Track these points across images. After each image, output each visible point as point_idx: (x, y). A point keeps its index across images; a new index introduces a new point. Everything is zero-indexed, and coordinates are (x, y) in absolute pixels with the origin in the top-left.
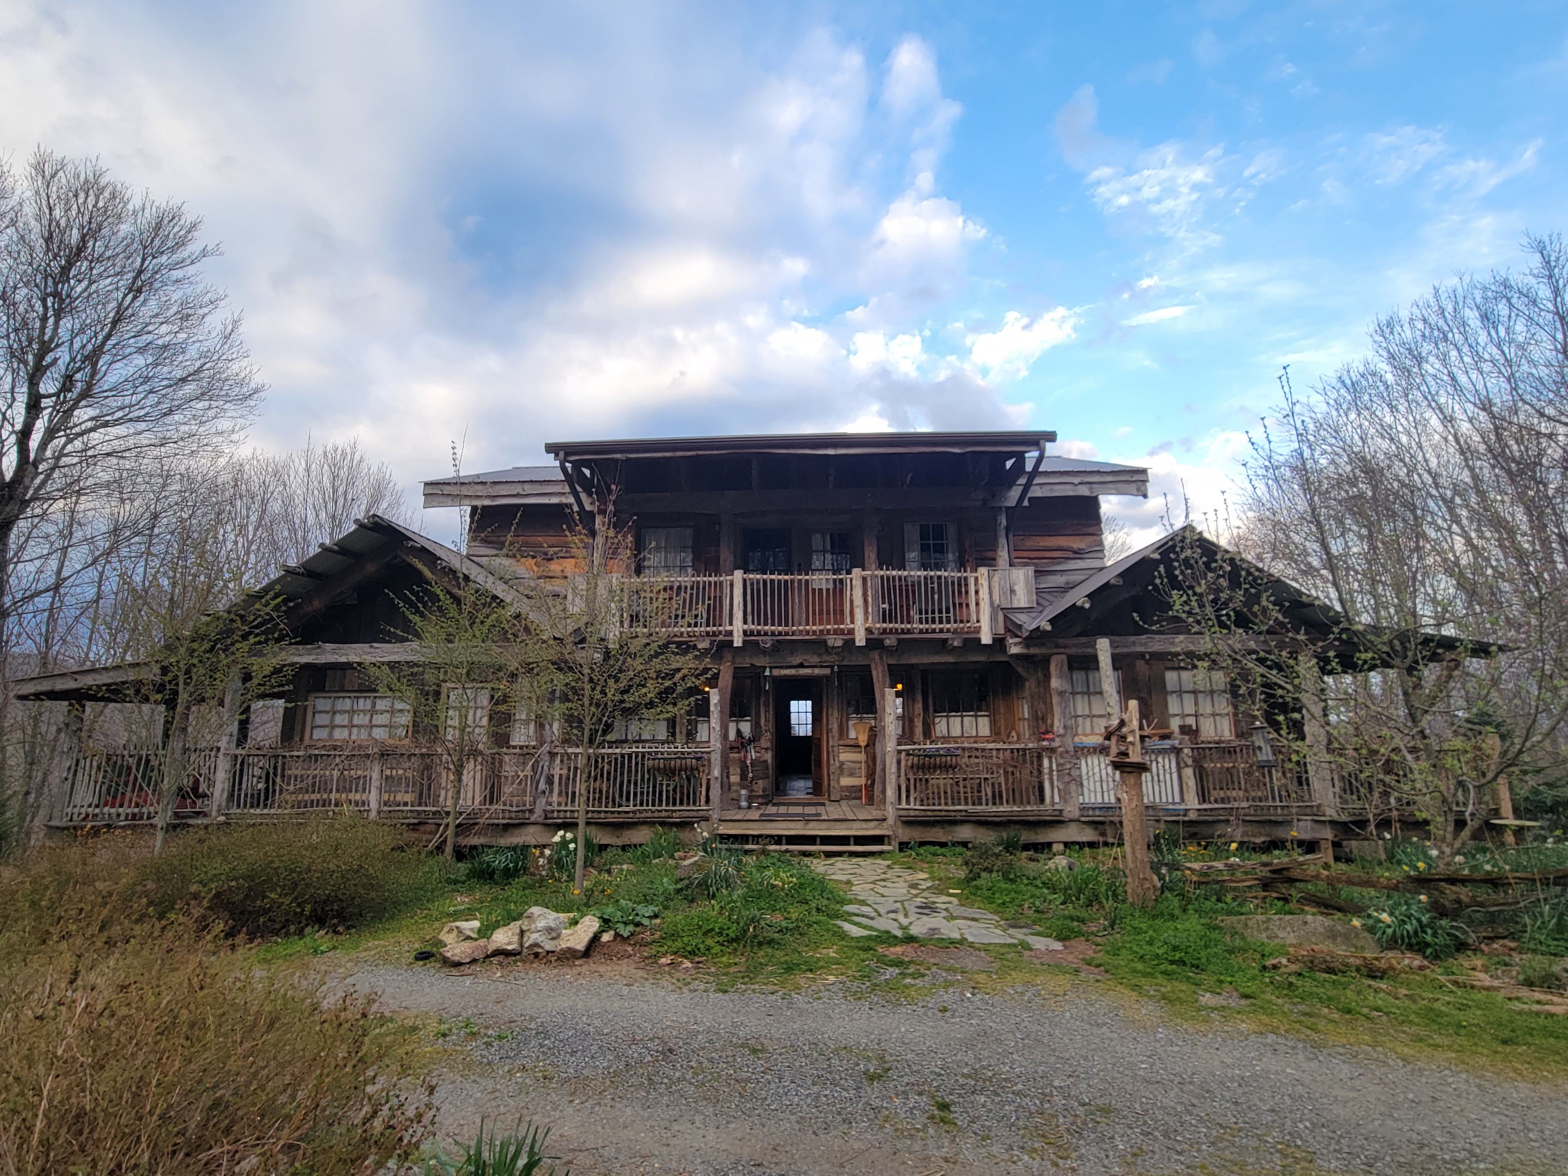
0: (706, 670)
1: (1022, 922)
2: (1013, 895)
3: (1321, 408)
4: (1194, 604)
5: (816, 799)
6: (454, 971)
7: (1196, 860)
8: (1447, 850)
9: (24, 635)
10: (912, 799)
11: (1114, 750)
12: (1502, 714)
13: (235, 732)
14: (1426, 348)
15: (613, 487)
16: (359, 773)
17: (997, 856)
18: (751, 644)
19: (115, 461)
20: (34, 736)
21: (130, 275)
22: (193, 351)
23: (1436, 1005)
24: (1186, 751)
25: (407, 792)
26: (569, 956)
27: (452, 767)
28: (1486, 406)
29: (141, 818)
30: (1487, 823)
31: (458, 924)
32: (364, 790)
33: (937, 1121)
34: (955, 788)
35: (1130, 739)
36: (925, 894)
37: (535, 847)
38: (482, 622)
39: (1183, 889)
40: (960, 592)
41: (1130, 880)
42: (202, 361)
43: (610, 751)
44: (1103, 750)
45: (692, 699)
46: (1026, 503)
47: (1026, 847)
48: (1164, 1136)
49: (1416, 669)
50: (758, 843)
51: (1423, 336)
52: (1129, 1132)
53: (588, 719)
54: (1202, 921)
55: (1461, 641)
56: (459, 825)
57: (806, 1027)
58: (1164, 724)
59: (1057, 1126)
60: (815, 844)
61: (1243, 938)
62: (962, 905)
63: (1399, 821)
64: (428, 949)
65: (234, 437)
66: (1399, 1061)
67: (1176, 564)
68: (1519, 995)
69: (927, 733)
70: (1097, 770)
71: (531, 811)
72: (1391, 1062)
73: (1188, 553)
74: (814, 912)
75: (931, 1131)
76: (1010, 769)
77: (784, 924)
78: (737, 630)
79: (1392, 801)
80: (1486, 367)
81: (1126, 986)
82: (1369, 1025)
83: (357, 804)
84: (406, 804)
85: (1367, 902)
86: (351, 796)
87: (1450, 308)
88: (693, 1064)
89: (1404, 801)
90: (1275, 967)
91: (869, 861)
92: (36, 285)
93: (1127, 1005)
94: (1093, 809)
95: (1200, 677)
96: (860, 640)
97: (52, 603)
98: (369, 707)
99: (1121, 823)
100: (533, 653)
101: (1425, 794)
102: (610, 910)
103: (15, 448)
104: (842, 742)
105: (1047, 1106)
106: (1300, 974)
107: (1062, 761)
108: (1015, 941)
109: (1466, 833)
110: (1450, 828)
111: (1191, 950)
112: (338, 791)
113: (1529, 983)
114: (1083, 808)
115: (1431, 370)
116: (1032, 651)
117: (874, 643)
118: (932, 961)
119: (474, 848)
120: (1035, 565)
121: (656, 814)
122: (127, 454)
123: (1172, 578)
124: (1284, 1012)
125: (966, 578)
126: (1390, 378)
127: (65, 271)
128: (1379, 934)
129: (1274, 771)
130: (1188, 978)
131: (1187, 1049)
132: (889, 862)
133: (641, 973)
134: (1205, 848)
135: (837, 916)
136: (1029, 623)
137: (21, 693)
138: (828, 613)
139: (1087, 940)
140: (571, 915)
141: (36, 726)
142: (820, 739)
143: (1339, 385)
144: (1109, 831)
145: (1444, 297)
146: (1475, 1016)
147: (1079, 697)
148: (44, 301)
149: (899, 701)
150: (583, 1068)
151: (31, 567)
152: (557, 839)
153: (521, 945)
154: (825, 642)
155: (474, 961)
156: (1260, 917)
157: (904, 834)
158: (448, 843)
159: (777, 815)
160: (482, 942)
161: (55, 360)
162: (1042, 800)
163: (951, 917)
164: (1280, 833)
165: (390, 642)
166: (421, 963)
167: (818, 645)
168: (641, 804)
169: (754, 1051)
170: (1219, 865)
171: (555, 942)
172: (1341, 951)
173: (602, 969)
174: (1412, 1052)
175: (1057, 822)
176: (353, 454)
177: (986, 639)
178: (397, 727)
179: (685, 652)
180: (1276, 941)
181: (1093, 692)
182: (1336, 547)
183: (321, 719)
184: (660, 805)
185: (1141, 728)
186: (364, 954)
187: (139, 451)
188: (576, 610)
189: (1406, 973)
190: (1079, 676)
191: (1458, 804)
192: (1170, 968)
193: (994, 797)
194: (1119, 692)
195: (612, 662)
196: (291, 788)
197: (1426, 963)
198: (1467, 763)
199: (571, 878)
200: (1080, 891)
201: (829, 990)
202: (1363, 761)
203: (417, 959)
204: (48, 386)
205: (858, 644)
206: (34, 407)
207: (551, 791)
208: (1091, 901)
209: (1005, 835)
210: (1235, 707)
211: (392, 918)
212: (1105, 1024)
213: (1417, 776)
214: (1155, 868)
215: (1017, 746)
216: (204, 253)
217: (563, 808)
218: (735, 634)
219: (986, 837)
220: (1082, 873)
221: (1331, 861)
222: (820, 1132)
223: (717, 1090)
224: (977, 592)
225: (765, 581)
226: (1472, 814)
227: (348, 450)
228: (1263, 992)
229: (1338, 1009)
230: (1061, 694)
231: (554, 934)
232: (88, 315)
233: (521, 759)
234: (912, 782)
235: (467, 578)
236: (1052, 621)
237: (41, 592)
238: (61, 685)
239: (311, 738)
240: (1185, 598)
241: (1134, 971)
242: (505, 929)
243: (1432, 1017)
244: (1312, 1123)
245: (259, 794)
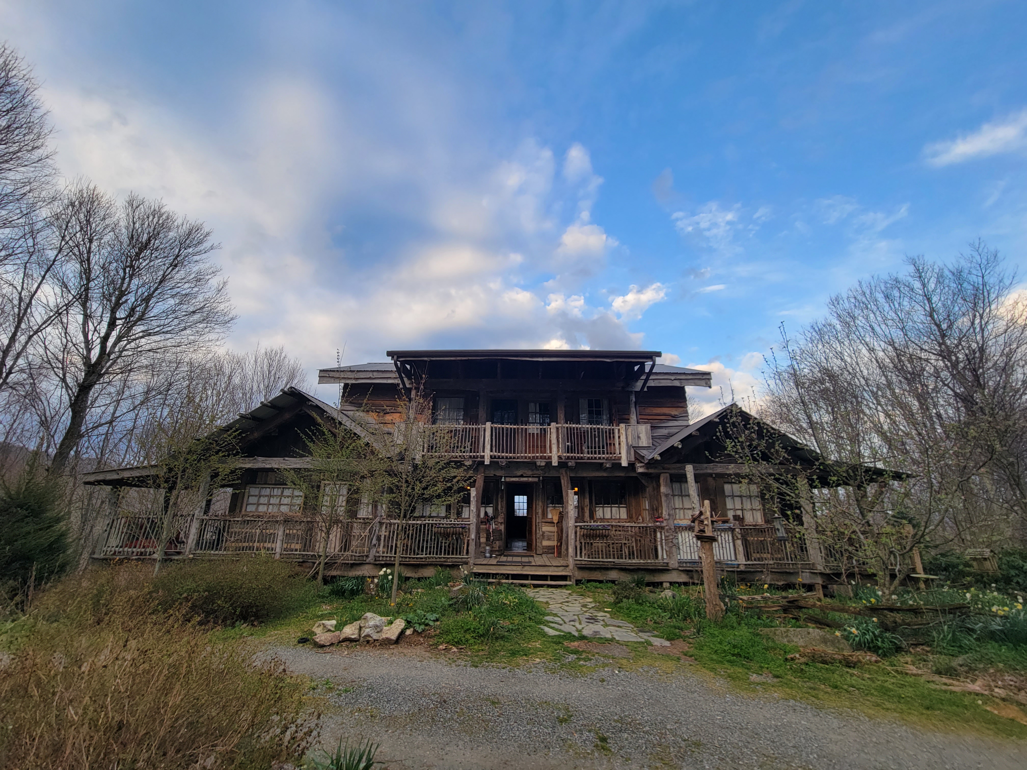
0: (470, 478)
1: (647, 628)
2: (641, 612)
3: (802, 342)
4: (739, 447)
5: (529, 553)
6: (320, 650)
7: (745, 594)
8: (887, 592)
9: (90, 448)
10: (583, 554)
11: (697, 529)
12: (912, 514)
13: (204, 507)
14: (857, 312)
15: (424, 376)
16: (271, 531)
17: (632, 589)
18: (494, 463)
19: (151, 354)
20: (88, 505)
21: (172, 258)
22: (201, 298)
23: (886, 684)
24: (737, 530)
25: (297, 543)
26: (387, 643)
27: (324, 529)
28: (892, 343)
29: (145, 555)
30: (908, 576)
31: (324, 622)
32: (273, 542)
33: (600, 748)
34: (608, 549)
35: (706, 522)
36: (591, 611)
37: (369, 577)
38: (347, 448)
39: (738, 611)
40: (610, 437)
41: (708, 605)
42: (205, 303)
43: (414, 522)
44: (691, 529)
45: (462, 494)
46: (646, 389)
47: (648, 584)
48: (732, 761)
49: (862, 486)
50: (496, 578)
51: (855, 306)
52: (712, 758)
53: (403, 503)
54: (750, 630)
55: (886, 471)
56: (326, 563)
57: (523, 689)
58: (724, 514)
59: (670, 753)
60: (528, 580)
61: (773, 641)
62: (612, 618)
63: (860, 574)
64: (305, 636)
65: (218, 343)
66: (866, 718)
67: (728, 425)
68: (934, 679)
69: (592, 516)
70: (687, 540)
71: (367, 556)
72: (861, 718)
73: (735, 419)
74: (528, 620)
75: (596, 754)
76: (639, 538)
77: (510, 627)
78: (487, 455)
79: (854, 562)
80: (890, 323)
81: (707, 669)
82: (847, 696)
83: (268, 549)
84: (296, 550)
85: (843, 621)
86: (266, 545)
87: (868, 292)
88: (458, 710)
89: (861, 562)
90: (792, 659)
91: (559, 590)
92: (121, 262)
93: (708, 680)
94: (686, 563)
95: (743, 488)
96: (555, 463)
97: (108, 430)
98: (280, 494)
99: (702, 571)
100: (375, 465)
101: (872, 558)
102: (411, 615)
103: (99, 346)
104: (544, 520)
105: (663, 740)
106: (807, 664)
107: (667, 534)
108: (643, 640)
109: (896, 582)
110: (888, 579)
111: (743, 648)
112: (258, 542)
113: (939, 672)
114: (680, 562)
115: (860, 324)
116: (651, 471)
117: (562, 464)
118: (595, 651)
119: (334, 577)
120: (651, 423)
121: (438, 560)
122: (159, 351)
123: (726, 433)
124: (798, 687)
125: (613, 430)
126: (839, 327)
127: (138, 255)
128: (851, 641)
129: (787, 543)
130: (743, 665)
131: (743, 708)
132: (570, 592)
133: (428, 654)
134: (750, 587)
135: (540, 622)
136: (648, 455)
137: (87, 480)
138: (537, 447)
139: (684, 641)
140: (389, 618)
141: (90, 499)
142: (531, 518)
143: (812, 330)
144: (695, 576)
145: (864, 286)
146: (908, 692)
147: (677, 497)
148: (124, 270)
149: (577, 497)
150: (394, 711)
151: (99, 410)
152: (382, 573)
153: (360, 636)
154: (535, 463)
155: (332, 644)
156: (783, 629)
157: (579, 575)
158: (320, 574)
159: (507, 562)
160: (337, 633)
161: (127, 300)
162: (657, 557)
163: (606, 625)
164: (792, 579)
165: (296, 457)
166: (301, 645)
167: (531, 465)
168: (430, 554)
169: (493, 703)
170: (758, 597)
171: (379, 634)
172: (830, 650)
173: (405, 651)
174: (873, 712)
175: (665, 570)
176: (281, 353)
177: (624, 463)
178: (294, 506)
179: (458, 468)
180: (793, 644)
181: (685, 495)
182: (815, 417)
183: (253, 500)
184: (441, 554)
185: (712, 516)
186: (268, 639)
187: (165, 349)
188: (399, 442)
189: (868, 664)
190: (676, 486)
191: (892, 565)
192: (732, 658)
193: (629, 555)
194: (698, 495)
195: (418, 472)
196: (232, 539)
197: (879, 659)
198: (894, 540)
199: (389, 597)
200: (679, 611)
201: (536, 667)
202: (836, 539)
203: (299, 642)
204: (121, 314)
205: (553, 464)
206: (112, 325)
207: (379, 545)
208: (686, 617)
209: (636, 577)
210: (764, 505)
211: (286, 617)
212: (696, 691)
213: (867, 548)
214: (722, 598)
215: (642, 525)
216: (212, 248)
217: (385, 555)
218: (486, 457)
219: (625, 578)
220: (681, 601)
221: (822, 596)
222: (532, 753)
223: (472, 726)
224: (619, 437)
225: (503, 428)
226: (899, 571)
227: (279, 352)
228: (786, 674)
229: (830, 686)
230: (667, 495)
231: (378, 630)
232: (146, 278)
233: (363, 526)
234: (583, 544)
235: (340, 423)
236: (661, 455)
237: (103, 424)
238: (109, 477)
239: (246, 510)
240: (733, 444)
241: (712, 660)
242: (351, 625)
243: (884, 691)
244: (818, 755)
245: (214, 542)
